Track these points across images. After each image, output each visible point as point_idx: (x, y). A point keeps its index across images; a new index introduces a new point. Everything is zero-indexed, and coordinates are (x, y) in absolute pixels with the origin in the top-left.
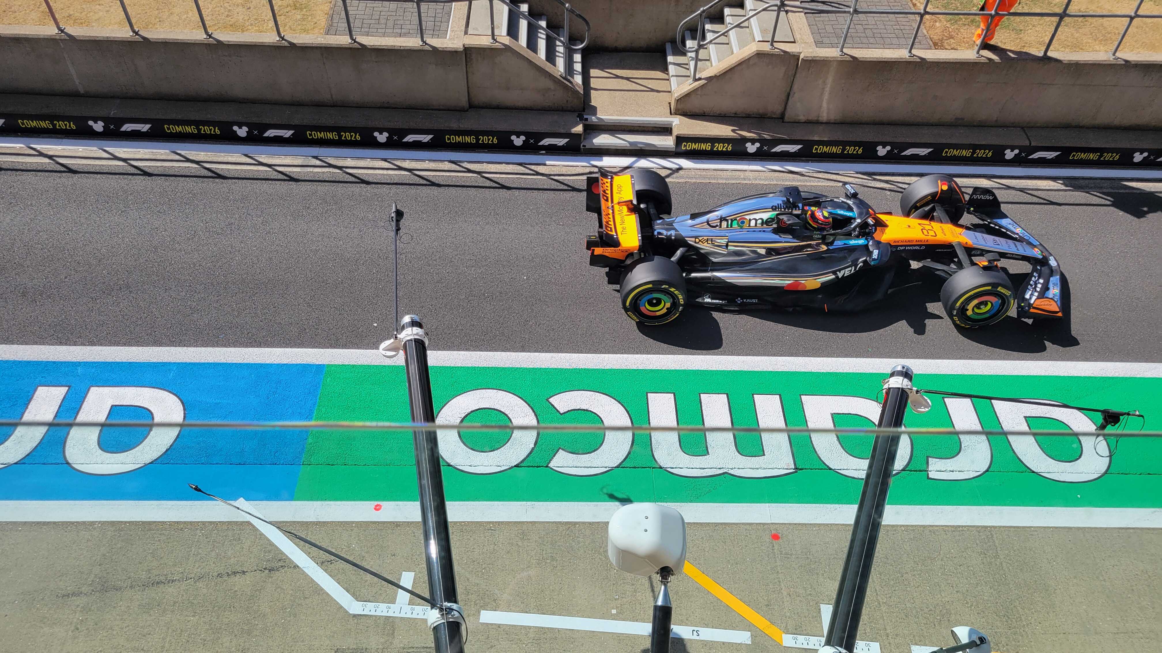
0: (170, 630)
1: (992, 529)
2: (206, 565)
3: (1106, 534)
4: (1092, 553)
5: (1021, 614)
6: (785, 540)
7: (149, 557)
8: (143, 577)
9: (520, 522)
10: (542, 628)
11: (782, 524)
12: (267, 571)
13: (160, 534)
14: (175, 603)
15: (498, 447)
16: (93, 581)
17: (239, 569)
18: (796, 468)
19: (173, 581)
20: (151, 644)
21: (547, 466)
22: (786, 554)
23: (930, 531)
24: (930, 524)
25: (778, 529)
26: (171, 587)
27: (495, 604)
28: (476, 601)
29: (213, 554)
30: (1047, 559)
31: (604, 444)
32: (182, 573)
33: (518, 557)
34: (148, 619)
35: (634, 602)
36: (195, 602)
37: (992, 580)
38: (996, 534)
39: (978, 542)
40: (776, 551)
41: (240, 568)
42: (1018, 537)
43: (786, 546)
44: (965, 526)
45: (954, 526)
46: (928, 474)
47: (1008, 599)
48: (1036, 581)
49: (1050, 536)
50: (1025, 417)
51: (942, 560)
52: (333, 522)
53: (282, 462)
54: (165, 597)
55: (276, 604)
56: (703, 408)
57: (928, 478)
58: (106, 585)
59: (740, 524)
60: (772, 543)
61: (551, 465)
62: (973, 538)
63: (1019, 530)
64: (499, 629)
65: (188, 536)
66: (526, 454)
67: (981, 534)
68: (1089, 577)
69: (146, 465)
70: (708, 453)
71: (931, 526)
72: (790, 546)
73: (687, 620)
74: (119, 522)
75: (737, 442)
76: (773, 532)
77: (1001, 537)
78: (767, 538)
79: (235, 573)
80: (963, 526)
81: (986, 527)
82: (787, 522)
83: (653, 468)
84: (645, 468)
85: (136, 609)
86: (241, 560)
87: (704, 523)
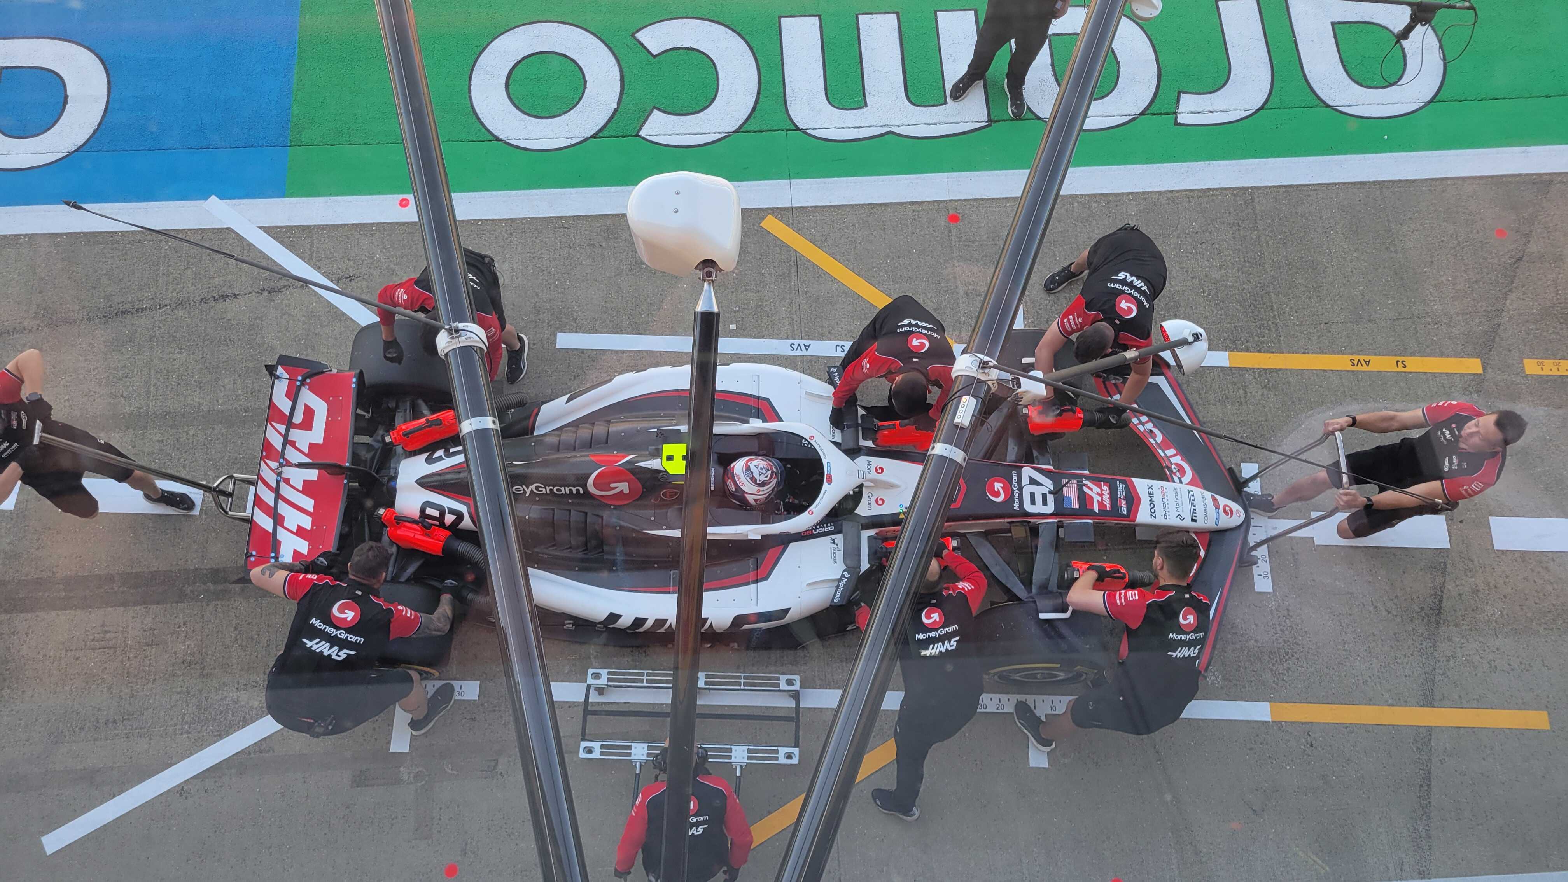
0: (153, 372)
1: (1255, 191)
2: (184, 287)
3: (1412, 189)
4: (1387, 216)
5: (1274, 301)
6: (966, 222)
7: (105, 281)
8: (102, 305)
9: (602, 215)
10: (639, 351)
11: (965, 200)
12: (266, 293)
13: (112, 249)
14: (152, 337)
15: (565, 110)
16: (36, 313)
17: (229, 292)
18: (990, 121)
19: (142, 310)
20: (131, 389)
21: (637, 135)
22: (968, 240)
23: (1168, 199)
24: (1170, 189)
25: (958, 208)
26: (141, 317)
27: (575, 325)
28: (550, 321)
29: (189, 272)
30: (1324, 227)
31: (717, 98)
32: (153, 298)
33: (602, 262)
34: (121, 358)
35: (759, 314)
36: (178, 335)
37: (1243, 260)
38: (1258, 197)
39: (1232, 210)
40: (953, 238)
41: (230, 290)
42: (1289, 200)
43: (968, 230)
44: (1217, 189)
45: (1202, 189)
46: (1176, 118)
47: (1260, 283)
48: (1302, 258)
49: (1334, 196)
50: (1333, 24)
51: (1178, 237)
52: (345, 225)
53: (261, 143)
54: (136, 330)
55: (285, 334)
56: (862, 37)
57: (1176, 124)
58: (54, 318)
59: (906, 203)
60: (948, 227)
61: (642, 133)
62: (1226, 204)
63: (1292, 189)
64: (583, 355)
65: (151, 249)
66: (606, 119)
67: (1238, 198)
68: (1375, 248)
69: (70, 154)
70: (866, 106)
71: (1170, 191)
72: (973, 230)
73: (829, 333)
74: (53, 234)
75: (909, 86)
76: (951, 212)
77: (1264, 201)
78: (942, 221)
79: (224, 297)
80: (1213, 190)
81: (1248, 188)
82: (971, 198)
83: (787, 130)
84: (776, 131)
85: (102, 347)
86: (228, 279)
87: (857, 205)
